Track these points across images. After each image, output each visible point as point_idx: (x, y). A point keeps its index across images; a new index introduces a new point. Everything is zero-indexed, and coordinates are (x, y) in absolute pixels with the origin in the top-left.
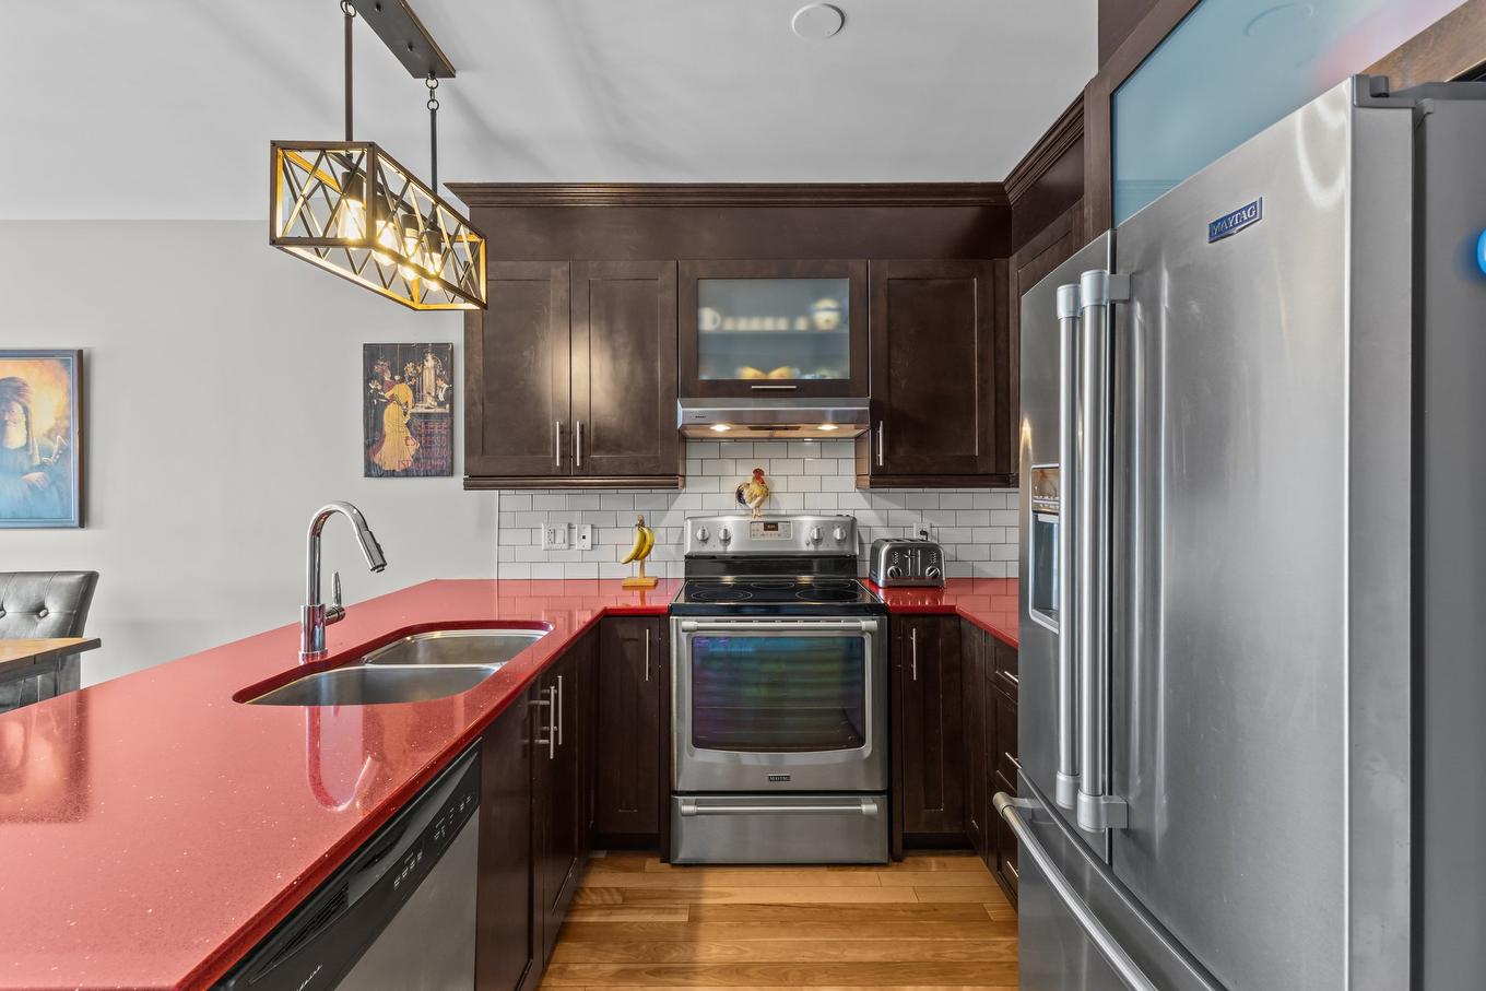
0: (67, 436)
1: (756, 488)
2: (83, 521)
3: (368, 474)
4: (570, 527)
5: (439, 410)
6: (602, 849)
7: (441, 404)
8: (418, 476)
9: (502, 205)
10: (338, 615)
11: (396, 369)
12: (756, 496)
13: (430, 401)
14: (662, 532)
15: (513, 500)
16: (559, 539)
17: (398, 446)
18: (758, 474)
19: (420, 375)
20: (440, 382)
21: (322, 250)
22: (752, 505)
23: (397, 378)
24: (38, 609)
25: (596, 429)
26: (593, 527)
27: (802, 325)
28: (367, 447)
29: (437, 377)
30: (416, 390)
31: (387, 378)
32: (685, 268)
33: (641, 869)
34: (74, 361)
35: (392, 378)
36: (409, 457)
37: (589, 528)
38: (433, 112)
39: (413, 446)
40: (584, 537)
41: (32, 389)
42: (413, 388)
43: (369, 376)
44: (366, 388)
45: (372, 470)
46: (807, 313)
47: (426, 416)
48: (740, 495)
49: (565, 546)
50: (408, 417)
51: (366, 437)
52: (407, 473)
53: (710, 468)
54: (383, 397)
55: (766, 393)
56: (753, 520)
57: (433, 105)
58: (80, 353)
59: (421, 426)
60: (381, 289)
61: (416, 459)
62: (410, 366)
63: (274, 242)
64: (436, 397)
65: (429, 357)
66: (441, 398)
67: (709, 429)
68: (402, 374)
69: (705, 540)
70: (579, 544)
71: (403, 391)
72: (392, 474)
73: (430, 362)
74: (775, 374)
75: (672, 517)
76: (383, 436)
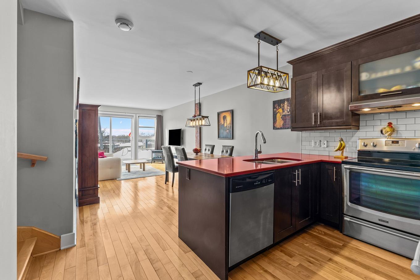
0: (231, 124)
1: (388, 129)
2: (233, 139)
3: (274, 129)
4: (320, 141)
5: (288, 114)
6: (323, 223)
7: (288, 112)
8: (283, 129)
9: (300, 62)
10: (260, 152)
11: (279, 106)
12: (388, 132)
13: (286, 112)
14: (350, 143)
15: (305, 134)
16: (317, 144)
17: (280, 122)
18: (390, 124)
19: (284, 106)
20: (288, 107)
21: (256, 86)
22: (386, 135)
23: (279, 107)
24: (227, 152)
25: (324, 114)
26: (327, 141)
27: (408, 69)
28: (274, 123)
29: (287, 106)
30: (283, 110)
31: (277, 108)
32: (355, 63)
33: (333, 231)
34: (231, 111)
35: (278, 108)
36: (282, 125)
37: (326, 142)
38: (277, 52)
39: (282, 122)
40: (324, 144)
41: (227, 117)
42: (282, 109)
43: (274, 108)
44: (273, 110)
45: (275, 128)
46: (411, 64)
47: (285, 115)
48: (382, 132)
49: (319, 146)
50: (281, 116)
51: (273, 121)
52: (281, 128)
53: (369, 123)
54: (276, 112)
55: (391, 96)
56: (386, 139)
57: (277, 50)
58: (232, 110)
59: (284, 117)
60: (268, 91)
61: (283, 125)
62: (282, 104)
63: (248, 87)
64: (287, 111)
65: (286, 102)
66: (288, 111)
67: (362, 110)
68: (280, 106)
69: (366, 146)
70: (323, 146)
71: (280, 110)
72: (278, 129)
73: (286, 103)
74: (393, 89)
75: (354, 139)
76: (276, 120)
